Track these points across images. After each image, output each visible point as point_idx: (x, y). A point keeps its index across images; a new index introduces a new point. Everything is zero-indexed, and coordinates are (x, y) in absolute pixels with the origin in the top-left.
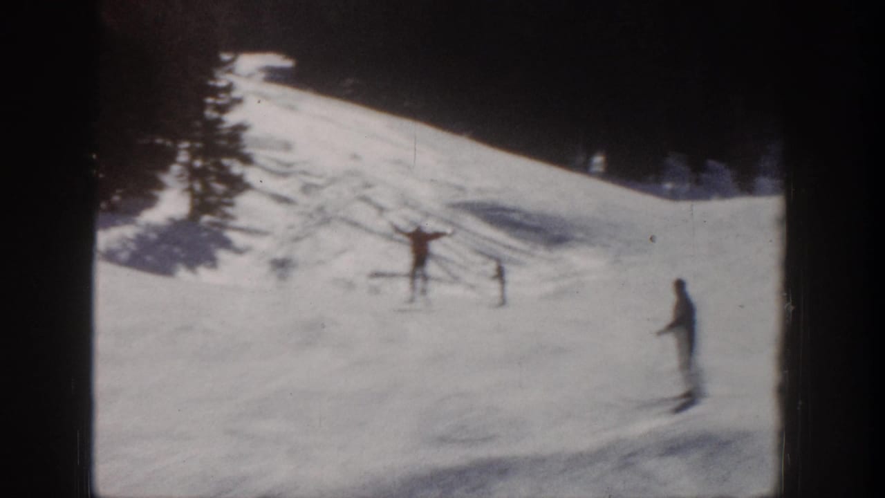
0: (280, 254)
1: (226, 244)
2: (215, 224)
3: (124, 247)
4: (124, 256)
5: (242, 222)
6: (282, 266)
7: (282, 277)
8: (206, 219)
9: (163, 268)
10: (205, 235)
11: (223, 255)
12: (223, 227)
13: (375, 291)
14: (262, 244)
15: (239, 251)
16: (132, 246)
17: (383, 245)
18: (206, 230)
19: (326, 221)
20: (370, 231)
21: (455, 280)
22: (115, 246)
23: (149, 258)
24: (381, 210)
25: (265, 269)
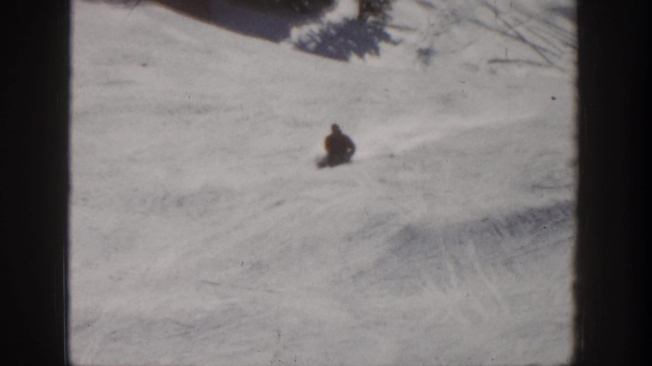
0: (425, 45)
1: (386, 38)
2: (377, 23)
3: (313, 40)
4: (312, 46)
5: (396, 21)
6: (425, 54)
7: (426, 62)
8: (371, 19)
9: (341, 55)
10: (370, 30)
11: (383, 46)
12: (384, 24)
13: (493, 72)
14: (412, 38)
15: (395, 43)
16: (319, 39)
17: (499, 38)
18: (370, 27)
19: (458, 21)
20: (488, 28)
21: (550, 64)
22: (305, 39)
23: (331, 48)
24: (496, 12)
25: (413, 56)
